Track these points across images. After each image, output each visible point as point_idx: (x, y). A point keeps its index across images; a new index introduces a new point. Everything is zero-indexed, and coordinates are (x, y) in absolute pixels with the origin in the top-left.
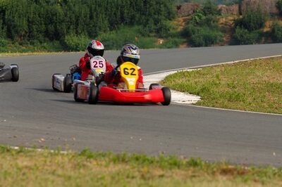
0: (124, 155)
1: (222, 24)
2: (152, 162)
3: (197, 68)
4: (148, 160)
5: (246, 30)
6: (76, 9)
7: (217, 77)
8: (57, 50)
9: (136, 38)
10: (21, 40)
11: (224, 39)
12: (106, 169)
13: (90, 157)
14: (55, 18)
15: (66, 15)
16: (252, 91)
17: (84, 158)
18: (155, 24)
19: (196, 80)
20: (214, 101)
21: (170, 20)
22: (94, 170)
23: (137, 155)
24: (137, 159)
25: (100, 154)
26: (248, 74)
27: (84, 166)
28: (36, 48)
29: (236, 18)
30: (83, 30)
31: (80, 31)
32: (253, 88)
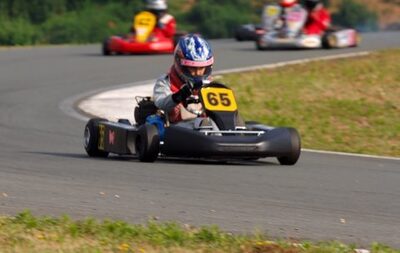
0: (90, 222)
2: (137, 234)
4: (130, 231)
7: (248, 90)
9: (111, 24)
12: (58, 247)
13: (31, 225)
16: (307, 113)
17: (21, 227)
22: (38, 247)
23: (111, 222)
24: (111, 229)
25: (48, 221)
26: (300, 85)
27: (21, 240)
30: (21, 10)
31: (15, 11)
32: (309, 110)
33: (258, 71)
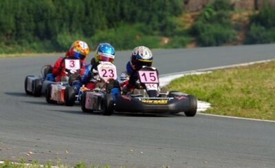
1: (235, 20)
3: (206, 71)
5: (263, 28)
6: (70, 4)
8: (49, 50)
9: (138, 37)
10: (8, 39)
11: (238, 38)
14: (45, 14)
15: (58, 11)
16: (269, 96)
18: (160, 21)
19: (206, 84)
20: (226, 108)
21: (176, 16)
26: (265, 77)
28: (24, 49)
29: (251, 13)
30: (78, 28)
31: (74, 29)
32: (270, 94)
33: (236, 68)
